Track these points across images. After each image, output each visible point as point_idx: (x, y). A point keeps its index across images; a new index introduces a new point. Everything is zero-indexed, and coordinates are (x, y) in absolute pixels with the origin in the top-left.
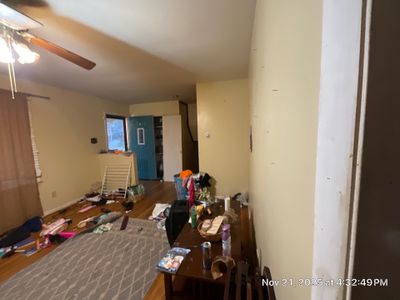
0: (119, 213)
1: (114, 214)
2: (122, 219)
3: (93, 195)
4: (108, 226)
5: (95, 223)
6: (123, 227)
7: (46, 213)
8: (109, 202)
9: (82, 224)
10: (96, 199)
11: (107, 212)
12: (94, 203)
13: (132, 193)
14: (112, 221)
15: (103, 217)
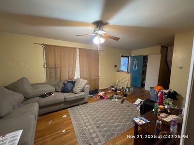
0: (121, 97)
1: (119, 96)
2: (122, 99)
3: (113, 87)
4: (117, 100)
5: (112, 96)
6: (122, 103)
7: (100, 89)
8: (118, 91)
9: (109, 96)
10: (113, 89)
11: (117, 95)
12: (113, 90)
13: (128, 90)
14: (118, 98)
15: (115, 96)
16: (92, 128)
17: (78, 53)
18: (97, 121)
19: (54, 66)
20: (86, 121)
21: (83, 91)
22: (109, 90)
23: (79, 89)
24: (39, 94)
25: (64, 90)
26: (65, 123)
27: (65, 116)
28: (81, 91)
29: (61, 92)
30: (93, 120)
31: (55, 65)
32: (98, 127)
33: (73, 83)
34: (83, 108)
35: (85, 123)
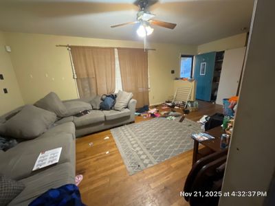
0: (180, 114)
1: (178, 113)
2: (181, 117)
3: (169, 102)
4: (174, 118)
5: (168, 114)
6: (181, 121)
9: (163, 113)
10: (170, 104)
11: (174, 111)
12: (169, 106)
13: (190, 105)
14: (176, 116)
15: (172, 113)
16: (141, 150)
17: (117, 56)
18: (147, 142)
19: (86, 77)
20: (133, 142)
21: (127, 107)
22: (163, 106)
23: (122, 104)
24: (73, 112)
25: (103, 107)
26: (108, 144)
27: (108, 138)
28: (125, 108)
29: (100, 109)
30: (142, 142)
31: (88, 75)
32: (148, 149)
33: (114, 97)
34: (129, 129)
35: (133, 145)
